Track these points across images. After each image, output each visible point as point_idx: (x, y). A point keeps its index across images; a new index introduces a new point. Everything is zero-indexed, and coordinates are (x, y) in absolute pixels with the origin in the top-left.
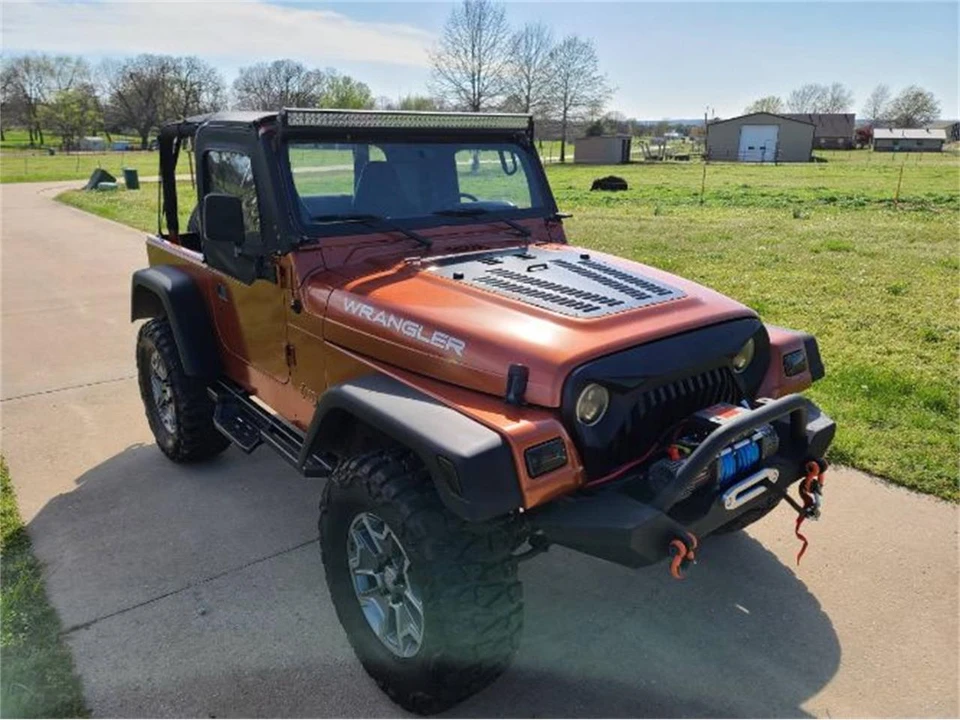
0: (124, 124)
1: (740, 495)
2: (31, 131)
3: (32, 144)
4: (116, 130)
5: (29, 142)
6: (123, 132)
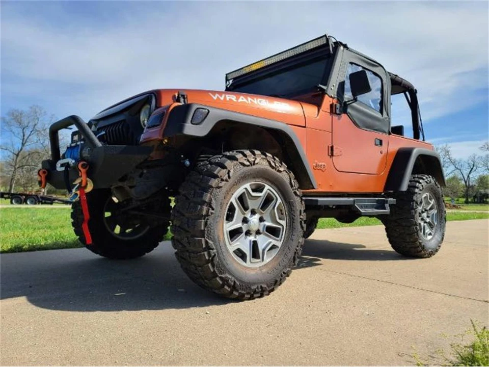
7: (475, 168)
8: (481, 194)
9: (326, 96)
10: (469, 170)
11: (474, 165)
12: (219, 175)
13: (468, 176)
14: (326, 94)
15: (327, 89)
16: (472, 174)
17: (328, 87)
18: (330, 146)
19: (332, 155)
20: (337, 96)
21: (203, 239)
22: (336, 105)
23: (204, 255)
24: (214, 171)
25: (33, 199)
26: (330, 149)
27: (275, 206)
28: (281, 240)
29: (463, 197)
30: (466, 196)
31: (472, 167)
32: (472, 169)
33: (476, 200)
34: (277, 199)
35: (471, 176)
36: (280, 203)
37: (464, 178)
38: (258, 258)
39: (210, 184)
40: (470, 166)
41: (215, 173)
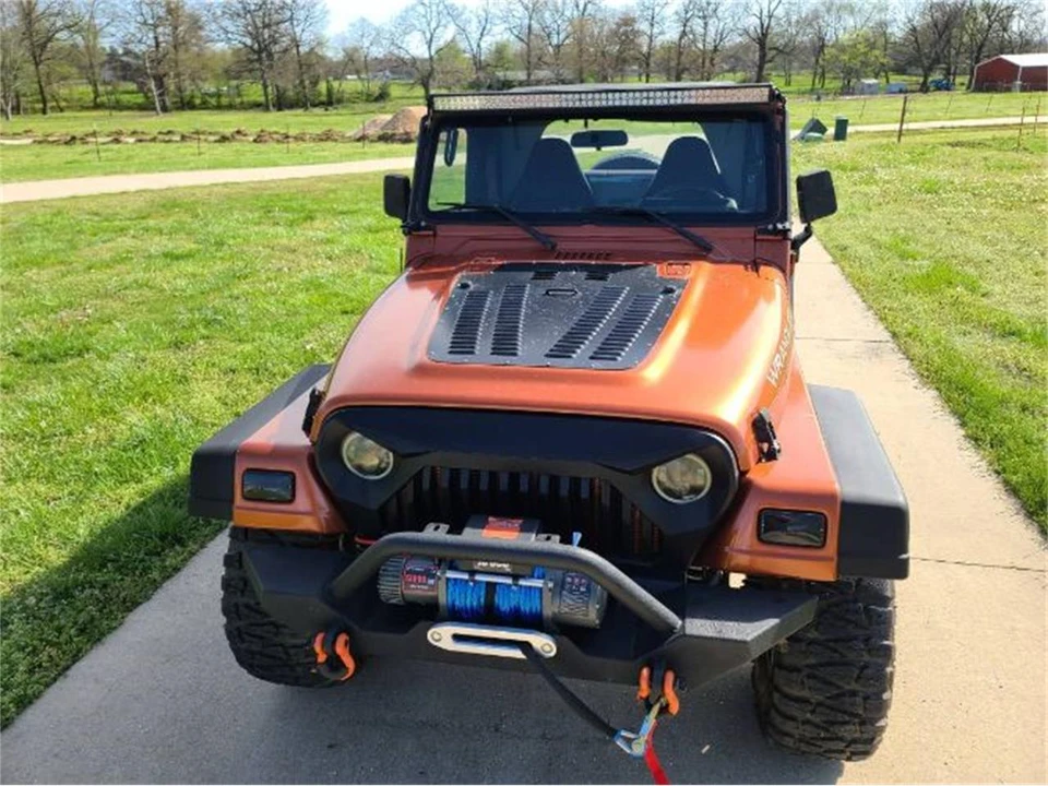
0: (910, 63)
1: (458, 638)
2: (815, 74)
3: (812, 90)
4: (901, 70)
5: (809, 87)
6: (909, 71)
7: (488, 25)
8: (499, 80)
10: (480, 32)
11: (486, 20)
16: (484, 39)
31: (484, 24)
32: (484, 29)
35: (482, 44)
37: (472, 49)
40: (481, 22)
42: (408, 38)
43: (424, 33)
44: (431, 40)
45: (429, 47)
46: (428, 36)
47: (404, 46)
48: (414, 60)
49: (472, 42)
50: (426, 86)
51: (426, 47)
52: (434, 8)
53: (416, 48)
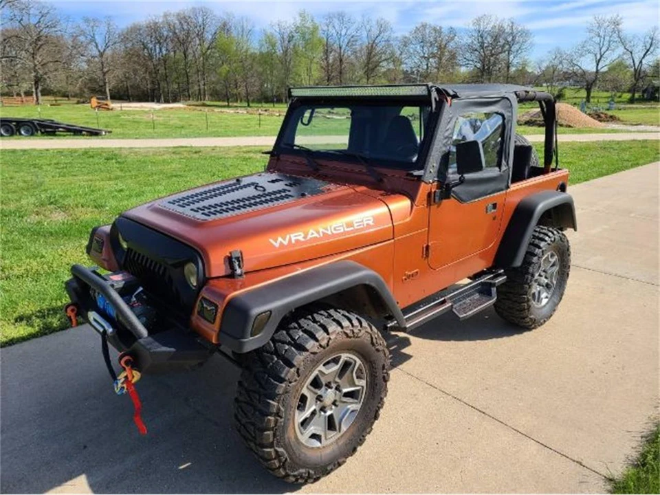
1: (94, 319)
7: (652, 48)
8: (654, 87)
9: (423, 184)
10: (644, 53)
11: (651, 45)
12: (287, 378)
13: (641, 62)
14: (423, 181)
15: (425, 174)
16: (646, 58)
17: (425, 171)
18: (425, 245)
19: (427, 256)
20: (438, 177)
21: (272, 450)
22: (435, 192)
23: (274, 463)
24: (281, 373)
25: (28, 128)
26: (425, 249)
27: (353, 369)
28: (360, 402)
29: (629, 91)
30: (632, 90)
31: (648, 48)
32: (648, 50)
33: (645, 96)
34: (355, 362)
35: (644, 62)
36: (360, 365)
37: (634, 65)
38: (335, 430)
39: (276, 391)
40: (646, 46)
41: (283, 375)
42: (582, 59)
43: (596, 55)
44: (599, 60)
45: (598, 65)
46: (598, 57)
47: (579, 64)
48: (584, 73)
49: (636, 60)
50: (589, 90)
51: (595, 64)
52: (607, 38)
53: (588, 65)
